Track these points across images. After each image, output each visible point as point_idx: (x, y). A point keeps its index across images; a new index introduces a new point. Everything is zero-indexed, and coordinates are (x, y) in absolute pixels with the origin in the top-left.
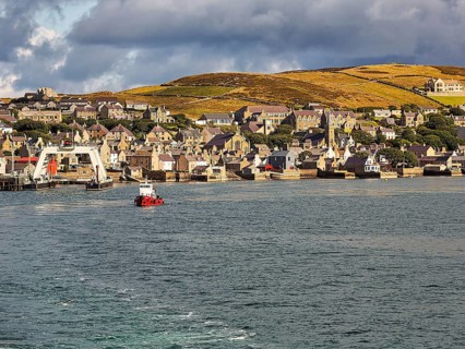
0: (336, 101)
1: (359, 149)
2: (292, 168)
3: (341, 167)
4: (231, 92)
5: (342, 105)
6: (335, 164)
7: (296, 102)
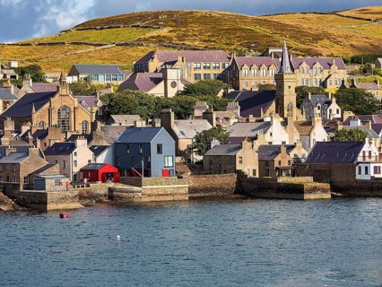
0: (318, 47)
1: (347, 123)
2: (166, 173)
3: (297, 168)
4: (148, 35)
5: (325, 52)
6: (283, 160)
7: (249, 48)
